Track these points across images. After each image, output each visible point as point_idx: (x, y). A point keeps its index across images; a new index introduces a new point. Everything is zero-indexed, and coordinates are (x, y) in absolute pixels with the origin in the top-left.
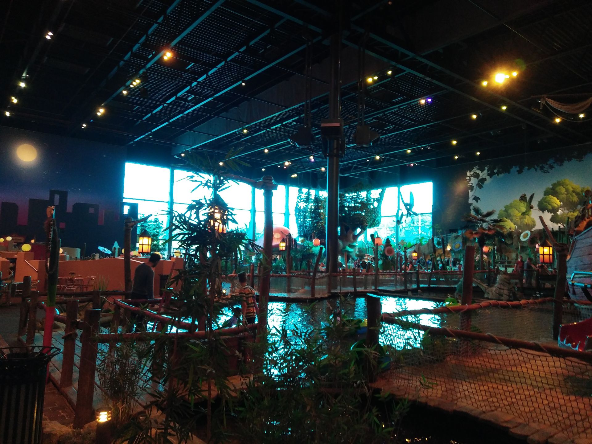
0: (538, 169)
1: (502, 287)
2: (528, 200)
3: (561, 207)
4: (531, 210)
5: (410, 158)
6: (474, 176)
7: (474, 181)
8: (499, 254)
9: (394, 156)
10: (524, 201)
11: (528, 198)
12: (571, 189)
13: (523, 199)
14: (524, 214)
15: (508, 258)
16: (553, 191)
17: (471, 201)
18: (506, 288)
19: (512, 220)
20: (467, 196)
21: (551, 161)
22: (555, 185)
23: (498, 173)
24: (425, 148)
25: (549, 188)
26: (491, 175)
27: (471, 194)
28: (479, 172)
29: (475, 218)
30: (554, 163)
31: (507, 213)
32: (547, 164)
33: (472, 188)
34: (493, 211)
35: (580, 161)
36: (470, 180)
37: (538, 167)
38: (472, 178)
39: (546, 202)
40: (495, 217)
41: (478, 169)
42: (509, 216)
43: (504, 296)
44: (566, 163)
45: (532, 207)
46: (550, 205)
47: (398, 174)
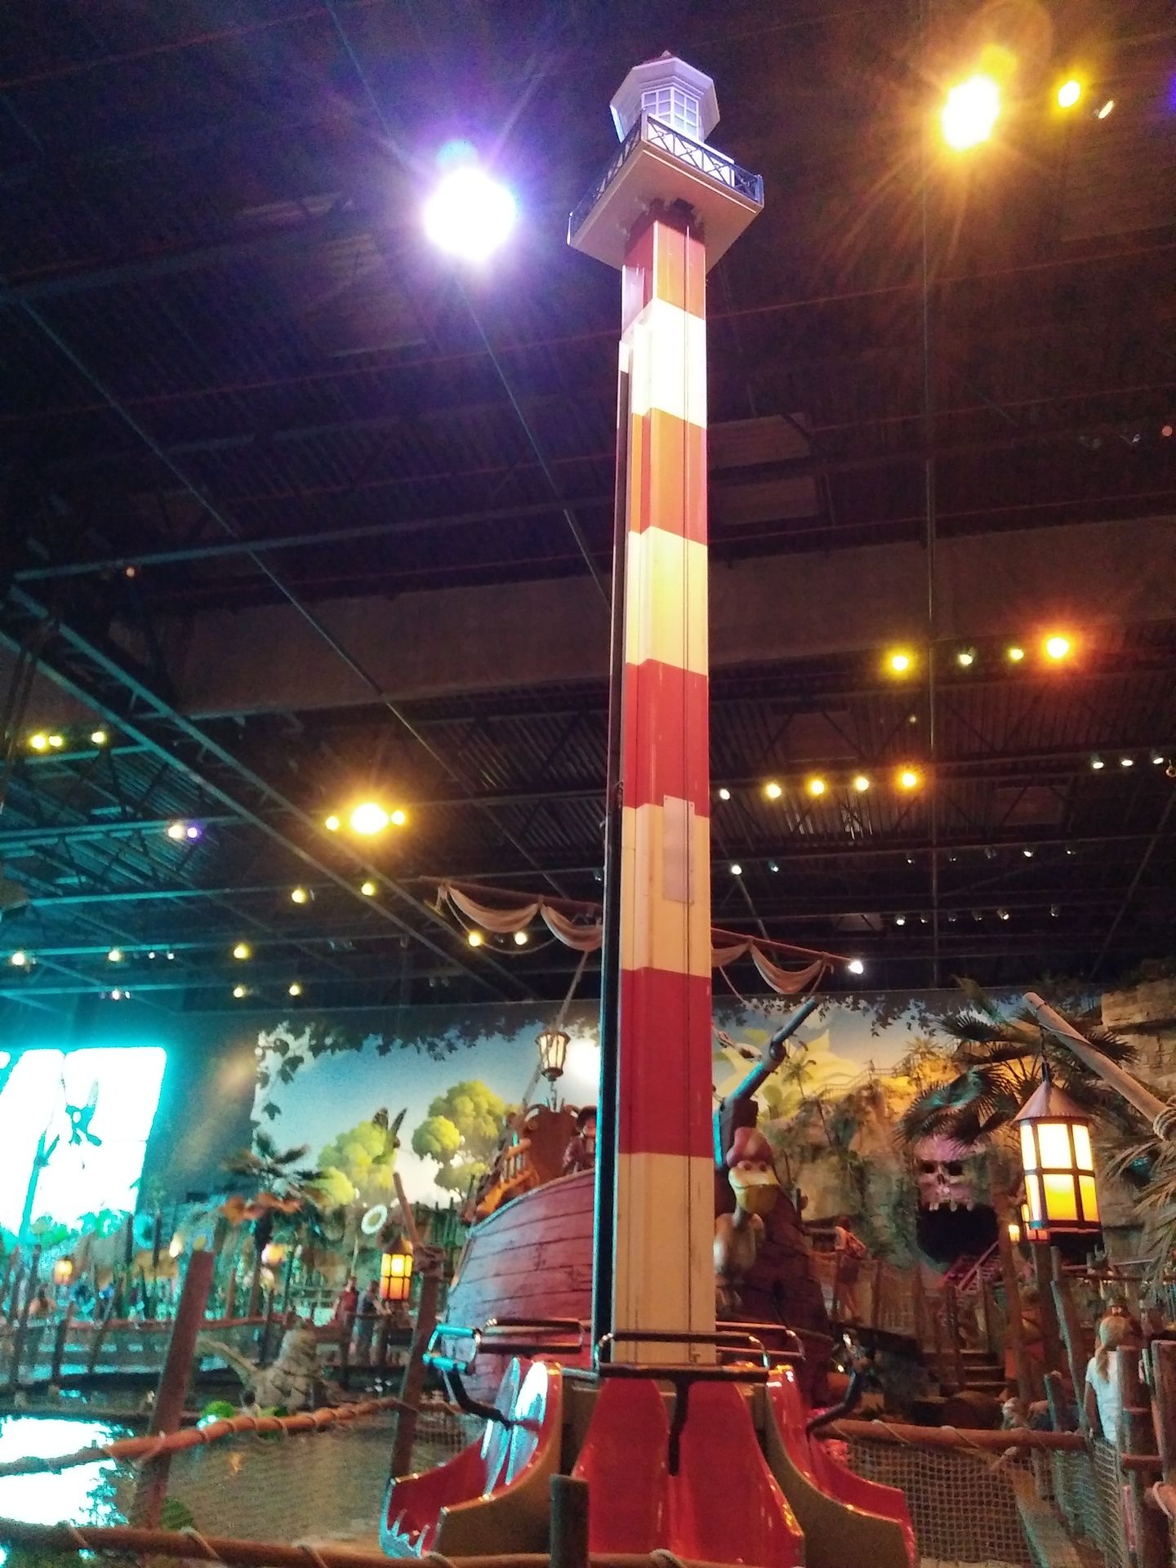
0: (424, 1048)
1: (293, 1370)
2: (390, 1125)
3: (461, 1148)
4: (396, 1150)
5: (115, 976)
6: (276, 1049)
7: (273, 1062)
8: (305, 1268)
9: (69, 962)
10: (381, 1125)
11: (391, 1119)
12: (485, 1106)
13: (381, 1120)
14: (378, 1160)
15: (326, 1281)
16: (446, 1108)
17: (257, 1114)
18: (303, 1371)
19: (348, 1175)
20: (248, 1101)
21: (452, 1034)
22: (454, 1094)
23: (334, 1047)
24: (161, 956)
25: (440, 1099)
26: (316, 1050)
27: (261, 1095)
28: (289, 1038)
29: (257, 1164)
30: (458, 1037)
31: (340, 1157)
32: (443, 1039)
33: (265, 1080)
34: (303, 1148)
35: (509, 1041)
36: (264, 1056)
37: (423, 1043)
38: (270, 1053)
39: (431, 1133)
40: (308, 1164)
41: (288, 1031)
42: (343, 1163)
43: (294, 1393)
44: (481, 1041)
45: (396, 1145)
46: (437, 1140)
47: (70, 1017)
